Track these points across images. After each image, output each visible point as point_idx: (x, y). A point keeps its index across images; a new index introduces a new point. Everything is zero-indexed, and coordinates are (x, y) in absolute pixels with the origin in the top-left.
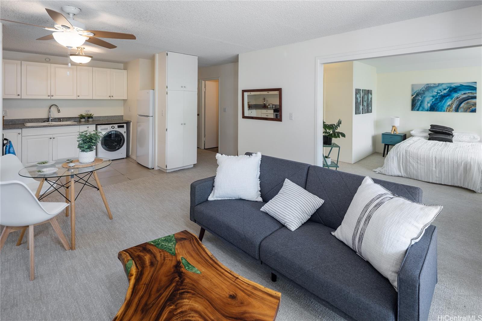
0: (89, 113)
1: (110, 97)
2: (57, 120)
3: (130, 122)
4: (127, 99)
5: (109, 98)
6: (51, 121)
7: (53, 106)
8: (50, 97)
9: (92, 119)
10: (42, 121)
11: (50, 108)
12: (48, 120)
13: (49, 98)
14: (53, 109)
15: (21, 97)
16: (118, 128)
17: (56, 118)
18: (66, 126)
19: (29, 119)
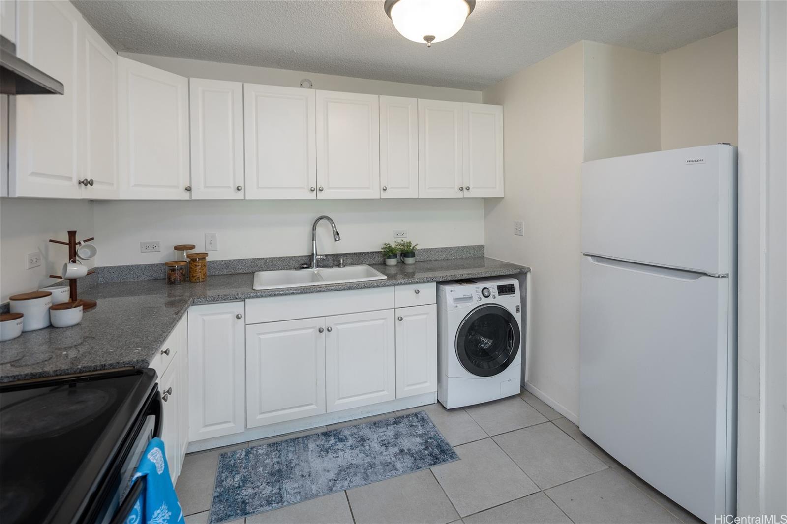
1: (462, 189)
2: (330, 262)
3: (526, 274)
4: (502, 196)
5: (460, 195)
6: (318, 266)
7: (321, 221)
8: (315, 191)
10: (297, 266)
11: (314, 229)
13: (313, 196)
14: (323, 231)
15: (243, 196)
16: (499, 293)
17: (329, 255)
18: (361, 288)
19: (266, 258)
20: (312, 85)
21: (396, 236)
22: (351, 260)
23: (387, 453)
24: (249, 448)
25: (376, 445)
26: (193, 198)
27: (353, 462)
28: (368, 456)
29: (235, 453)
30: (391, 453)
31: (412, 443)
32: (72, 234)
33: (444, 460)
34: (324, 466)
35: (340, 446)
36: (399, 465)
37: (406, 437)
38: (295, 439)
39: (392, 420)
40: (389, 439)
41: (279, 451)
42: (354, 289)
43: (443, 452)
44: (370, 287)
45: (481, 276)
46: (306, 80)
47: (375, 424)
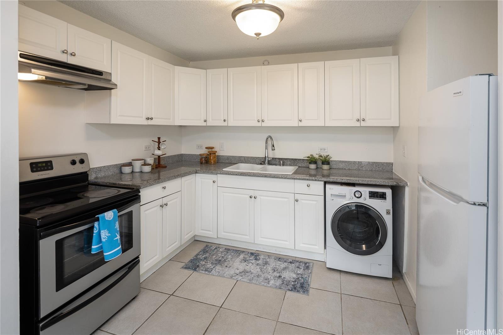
0: (324, 154)
1: (358, 120)
3: (405, 187)
4: (398, 125)
5: (358, 124)
6: (267, 164)
7: (269, 139)
8: (260, 122)
9: (328, 166)
10: (260, 163)
11: (266, 143)
12: (262, 161)
13: (259, 125)
15: (227, 124)
16: (369, 197)
17: (277, 158)
18: (272, 177)
19: (245, 157)
20: (269, 63)
21: (320, 151)
22: (289, 163)
23: (272, 274)
24: (218, 246)
25: (270, 268)
26: (208, 125)
27: (252, 271)
28: (261, 271)
29: (212, 246)
30: (273, 275)
31: (289, 275)
32: (159, 138)
33: (298, 291)
34: (238, 266)
35: (254, 261)
36: (272, 282)
37: (289, 272)
38: (237, 251)
39: (290, 260)
40: (279, 268)
41: (227, 253)
42: (268, 177)
43: (302, 286)
44: (277, 178)
45: (359, 183)
46: (266, 60)
47: (279, 258)
